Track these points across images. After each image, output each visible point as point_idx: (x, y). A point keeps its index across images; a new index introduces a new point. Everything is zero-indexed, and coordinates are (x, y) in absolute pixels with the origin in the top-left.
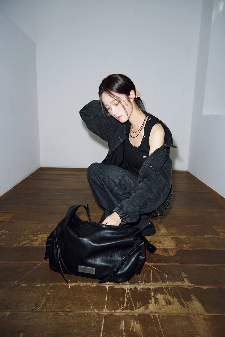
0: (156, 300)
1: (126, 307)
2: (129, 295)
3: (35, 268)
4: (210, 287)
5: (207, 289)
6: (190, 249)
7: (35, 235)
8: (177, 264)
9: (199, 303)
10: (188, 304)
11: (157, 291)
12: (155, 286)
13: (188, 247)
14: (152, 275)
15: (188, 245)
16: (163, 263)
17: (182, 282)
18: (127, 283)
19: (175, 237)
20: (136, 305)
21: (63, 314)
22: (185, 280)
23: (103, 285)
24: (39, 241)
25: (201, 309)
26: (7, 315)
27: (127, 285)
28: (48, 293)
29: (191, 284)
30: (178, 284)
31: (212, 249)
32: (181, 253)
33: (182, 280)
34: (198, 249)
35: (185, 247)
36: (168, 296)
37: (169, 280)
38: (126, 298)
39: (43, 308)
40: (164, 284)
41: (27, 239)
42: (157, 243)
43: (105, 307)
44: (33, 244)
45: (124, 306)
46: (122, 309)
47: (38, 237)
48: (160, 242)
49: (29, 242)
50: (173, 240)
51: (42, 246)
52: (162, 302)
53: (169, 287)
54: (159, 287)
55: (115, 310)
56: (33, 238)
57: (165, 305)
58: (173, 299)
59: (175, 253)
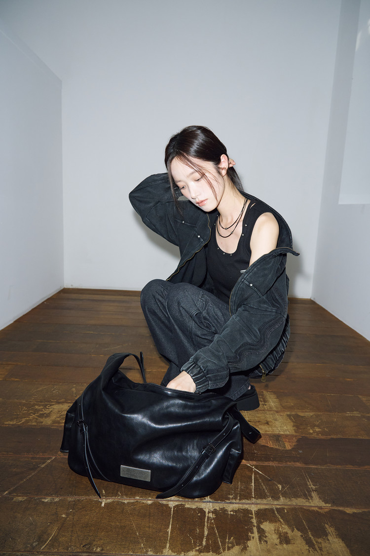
0: (261, 532)
1: (205, 546)
2: (211, 523)
3: (43, 466)
4: (360, 511)
5: (354, 513)
6: (321, 437)
7: (46, 405)
8: (298, 464)
9: (340, 540)
10: (321, 543)
11: (263, 515)
12: (259, 506)
13: (318, 433)
14: (253, 484)
15: (317, 430)
16: (273, 461)
17: (309, 500)
18: (208, 499)
19: (293, 413)
20: (223, 543)
22: (314, 494)
23: (164, 502)
24: (53, 417)
25: (345, 553)
27: (207, 502)
28: (64, 516)
29: (325, 503)
30: (300, 502)
31: (360, 437)
32: (304, 443)
33: (307, 496)
34: (335, 437)
35: (312, 434)
36: (283, 526)
37: (285, 495)
38: (206, 527)
39: (52, 545)
40: (276, 503)
41: (31, 413)
42: (261, 424)
43: (168, 545)
44: (42, 422)
45: (202, 544)
46: (198, 550)
47: (51, 409)
48: (267, 423)
49: (36, 417)
50: (291, 419)
51: (57, 426)
52: (273, 538)
53: (284, 508)
54: (266, 509)
55: (185, 552)
56: (43, 410)
57: (278, 543)
58: (293, 531)
59: (294, 444)
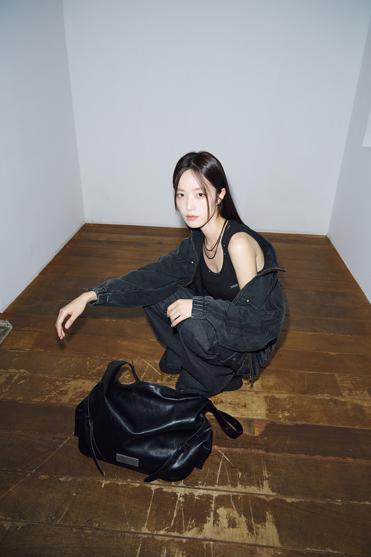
0: (216, 516)
1: (173, 526)
2: (180, 507)
3: (60, 446)
4: (298, 500)
5: (293, 502)
6: (288, 422)
7: (65, 380)
8: (261, 452)
9: (274, 527)
10: (259, 528)
11: (222, 501)
12: (219, 492)
13: (286, 418)
14: (219, 471)
15: (287, 414)
16: (240, 448)
17: (260, 488)
18: (181, 483)
19: (270, 395)
20: (186, 524)
21: (89, 532)
22: (266, 483)
23: (148, 485)
24: (70, 394)
25: (275, 537)
26: (20, 527)
27: (181, 487)
28: (74, 494)
29: (272, 492)
30: (253, 489)
31: (321, 424)
32: (272, 428)
33: (259, 484)
34: (299, 423)
35: (280, 419)
36: (234, 512)
37: (243, 482)
38: (175, 510)
39: (65, 520)
40: (233, 490)
41: (53, 389)
42: (239, 407)
43: (146, 524)
44: (61, 400)
45: (171, 524)
46: (167, 530)
47: (69, 386)
48: (245, 406)
49: (57, 394)
50: (266, 401)
51: (73, 405)
52: (224, 522)
53: (238, 495)
54: (225, 495)
55: (157, 531)
56: (62, 386)
57: (226, 527)
58: (240, 517)
59: (262, 430)
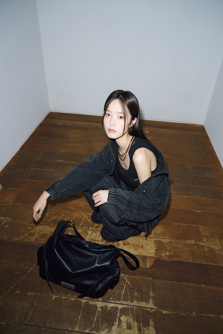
0: (120, 321)
2: (99, 314)
3: (29, 272)
4: (169, 312)
5: (166, 313)
6: (168, 259)
8: (149, 279)
9: (154, 329)
10: (144, 330)
11: (124, 312)
12: (123, 305)
13: (167, 256)
14: (123, 291)
15: (167, 253)
16: (137, 276)
17: (147, 303)
18: (100, 299)
19: (158, 239)
20: (102, 326)
21: (44, 329)
22: (151, 300)
23: (80, 300)
24: (36, 236)
26: (3, 325)
27: (100, 301)
28: (36, 304)
29: (155, 306)
30: (143, 304)
31: (188, 261)
32: (158, 262)
33: (147, 301)
34: (174, 259)
35: (163, 257)
36: (131, 319)
37: (138, 299)
38: (96, 317)
39: (30, 320)
40: (131, 304)
41: (26, 232)
42: (138, 248)
43: (78, 325)
44: (30, 240)
45: (92, 326)
46: (90, 329)
47: (35, 230)
48: (142, 247)
49: (28, 235)
50: (155, 244)
51: (37, 243)
52: (124, 325)
53: (134, 308)
54: (126, 308)
55: (84, 330)
56: (31, 230)
57: (125, 329)
58: (134, 322)
59: (152, 264)
